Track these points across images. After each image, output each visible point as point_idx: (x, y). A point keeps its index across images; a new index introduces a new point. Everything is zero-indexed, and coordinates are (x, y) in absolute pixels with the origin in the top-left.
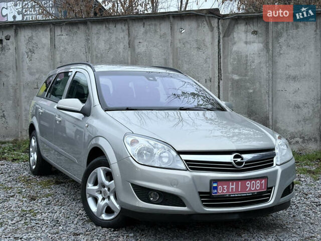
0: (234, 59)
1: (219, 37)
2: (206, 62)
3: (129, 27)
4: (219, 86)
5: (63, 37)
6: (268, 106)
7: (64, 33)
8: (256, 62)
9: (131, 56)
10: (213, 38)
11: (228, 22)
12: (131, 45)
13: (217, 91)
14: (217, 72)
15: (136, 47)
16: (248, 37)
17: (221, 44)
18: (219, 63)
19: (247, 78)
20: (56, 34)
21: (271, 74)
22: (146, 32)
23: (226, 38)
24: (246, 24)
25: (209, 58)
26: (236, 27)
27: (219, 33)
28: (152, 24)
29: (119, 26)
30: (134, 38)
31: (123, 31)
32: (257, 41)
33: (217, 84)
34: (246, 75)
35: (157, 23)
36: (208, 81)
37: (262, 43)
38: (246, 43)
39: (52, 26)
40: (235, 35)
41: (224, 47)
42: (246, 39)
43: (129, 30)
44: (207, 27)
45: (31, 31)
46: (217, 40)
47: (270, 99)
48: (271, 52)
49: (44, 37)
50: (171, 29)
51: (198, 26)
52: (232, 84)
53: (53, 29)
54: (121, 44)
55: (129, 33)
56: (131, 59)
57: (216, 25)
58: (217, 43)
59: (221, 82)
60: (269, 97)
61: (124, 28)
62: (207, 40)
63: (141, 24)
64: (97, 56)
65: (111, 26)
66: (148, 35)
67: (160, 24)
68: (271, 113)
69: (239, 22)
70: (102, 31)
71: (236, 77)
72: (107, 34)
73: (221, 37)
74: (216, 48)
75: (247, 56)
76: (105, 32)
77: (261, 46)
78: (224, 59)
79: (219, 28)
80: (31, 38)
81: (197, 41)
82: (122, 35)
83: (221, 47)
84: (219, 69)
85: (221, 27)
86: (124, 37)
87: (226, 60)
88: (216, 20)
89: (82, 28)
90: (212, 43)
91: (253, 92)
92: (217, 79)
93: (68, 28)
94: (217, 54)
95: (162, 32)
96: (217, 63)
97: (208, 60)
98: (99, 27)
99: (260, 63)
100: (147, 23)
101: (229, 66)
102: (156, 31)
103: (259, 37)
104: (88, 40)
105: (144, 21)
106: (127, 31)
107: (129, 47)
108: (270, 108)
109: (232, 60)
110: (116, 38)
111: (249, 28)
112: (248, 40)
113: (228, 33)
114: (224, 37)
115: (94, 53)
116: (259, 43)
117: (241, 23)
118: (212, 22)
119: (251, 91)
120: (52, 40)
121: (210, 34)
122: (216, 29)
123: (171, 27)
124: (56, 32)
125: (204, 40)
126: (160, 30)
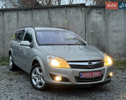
0: (91, 24)
1: (85, 15)
2: (80, 25)
3: (49, 11)
4: (85, 35)
5: (22, 15)
6: (105, 43)
7: (23, 14)
8: (100, 25)
9: (50, 23)
10: (83, 15)
11: (89, 9)
12: (49, 18)
13: (84, 36)
14: (84, 29)
15: (52, 19)
16: (97, 15)
17: (86, 18)
18: (85, 25)
19: (97, 31)
20: (19, 14)
21: (106, 30)
23: (88, 16)
24: (96, 9)
26: (92, 11)
27: (85, 13)
28: (58, 10)
29: (45, 11)
30: (51, 16)
31: (46, 13)
32: (100, 16)
33: (84, 34)
34: (96, 30)
35: (60, 9)
36: (81, 33)
37: (102, 17)
38: (96, 17)
39: (17, 11)
40: (92, 14)
41: (87, 19)
42: (96, 15)
43: (49, 12)
44: (80, 11)
45: (9, 13)
46: (84, 16)
47: (106, 40)
48: (106, 21)
49: (14, 15)
51: (77, 10)
52: (91, 34)
53: (18, 12)
54: (46, 18)
55: (49, 13)
56: (50, 24)
57: (84, 10)
59: (86, 33)
60: (105, 39)
61: (47, 11)
62: (80, 16)
64: (36, 23)
65: (42, 11)
66: (57, 14)
67: (61, 10)
68: (106, 45)
69: (93, 9)
70: (38, 13)
71: (92, 31)
72: (40, 14)
73: (86, 15)
74: (84, 19)
75: (96, 23)
76: (39, 13)
77: (102, 18)
78: (87, 24)
79: (85, 12)
80: (9, 16)
81: (76, 16)
82: (46, 14)
83: (86, 19)
84: (85, 28)
85: (86, 11)
86: (47, 15)
87: (88, 24)
88: (84, 8)
89: (30, 11)
90: (82, 17)
91: (99, 37)
92: (84, 32)
93: (24, 11)
94: (84, 22)
96: (84, 26)
97: (81, 24)
98: (36, 11)
99: (102, 25)
100: (56, 9)
101: (89, 26)
103: (101, 15)
104: (32, 16)
105: (55, 9)
106: (48, 13)
107: (49, 19)
108: (106, 44)
109: (90, 24)
110: (44, 15)
111: (97, 11)
112: (97, 16)
113: (89, 13)
114: (87, 15)
115: (35, 22)
116: (101, 17)
117: (94, 9)
118: (82, 9)
119: (98, 37)
120: (18, 16)
121: (81, 13)
123: (66, 11)
124: (19, 13)
125: (79, 16)
126: (61, 12)
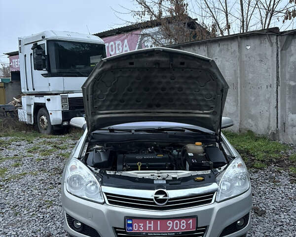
0: (291, 68)
1: (278, 50)
2: (267, 71)
3: (208, 48)
4: (277, 91)
10: (272, 51)
11: (285, 38)
13: (276, 95)
14: (276, 79)
17: (279, 56)
18: (278, 72)
22: (221, 51)
23: (283, 52)
25: (270, 68)
26: (293, 41)
27: (278, 47)
28: (225, 44)
29: (202, 48)
30: (212, 56)
33: (275, 89)
35: (229, 43)
36: (269, 87)
40: (292, 48)
41: (281, 59)
43: (208, 50)
44: (268, 43)
46: (276, 54)
50: (239, 47)
51: (261, 43)
52: (289, 89)
55: (208, 53)
57: (275, 41)
58: (276, 56)
59: (279, 88)
61: (205, 49)
62: (268, 54)
63: (217, 45)
65: (197, 48)
66: (223, 53)
67: (231, 44)
71: (292, 83)
74: (275, 60)
78: (282, 69)
79: (277, 44)
81: (260, 55)
84: (278, 77)
85: (279, 43)
88: (275, 37)
90: (272, 56)
92: (275, 86)
94: (276, 65)
95: (233, 50)
96: (276, 72)
97: (269, 70)
100: (221, 44)
101: (287, 74)
102: (228, 50)
105: (219, 42)
109: (289, 69)
113: (285, 47)
114: (282, 50)
118: (272, 39)
121: (270, 48)
122: (275, 45)
123: (239, 46)
125: (266, 54)
126: (231, 48)
